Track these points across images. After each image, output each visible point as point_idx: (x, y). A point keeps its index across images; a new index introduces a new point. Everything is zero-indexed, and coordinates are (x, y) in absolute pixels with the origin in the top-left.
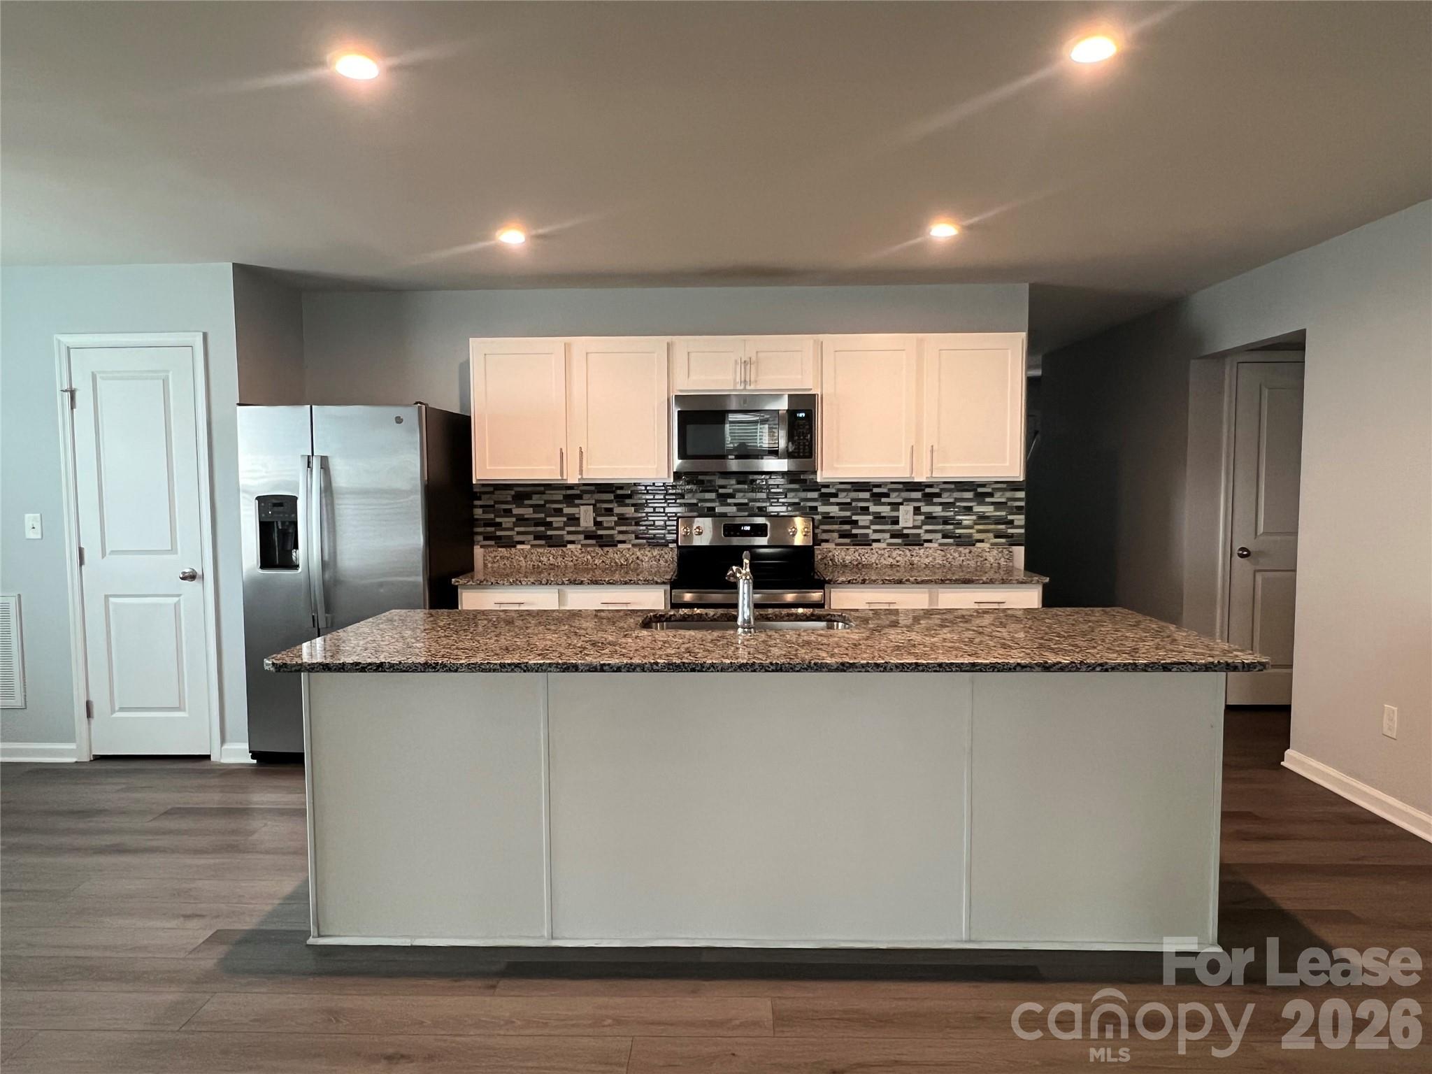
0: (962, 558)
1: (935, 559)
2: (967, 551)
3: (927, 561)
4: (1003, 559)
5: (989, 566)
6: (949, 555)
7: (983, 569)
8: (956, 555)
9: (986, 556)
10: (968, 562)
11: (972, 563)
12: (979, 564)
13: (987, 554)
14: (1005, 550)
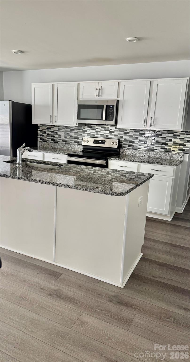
0: (165, 156)
1: (157, 156)
2: (168, 154)
3: (154, 156)
4: (180, 158)
5: (175, 159)
6: (161, 155)
7: (172, 160)
8: (164, 155)
9: (174, 156)
10: (168, 157)
11: (169, 158)
12: (171, 158)
13: (174, 155)
14: (181, 154)
